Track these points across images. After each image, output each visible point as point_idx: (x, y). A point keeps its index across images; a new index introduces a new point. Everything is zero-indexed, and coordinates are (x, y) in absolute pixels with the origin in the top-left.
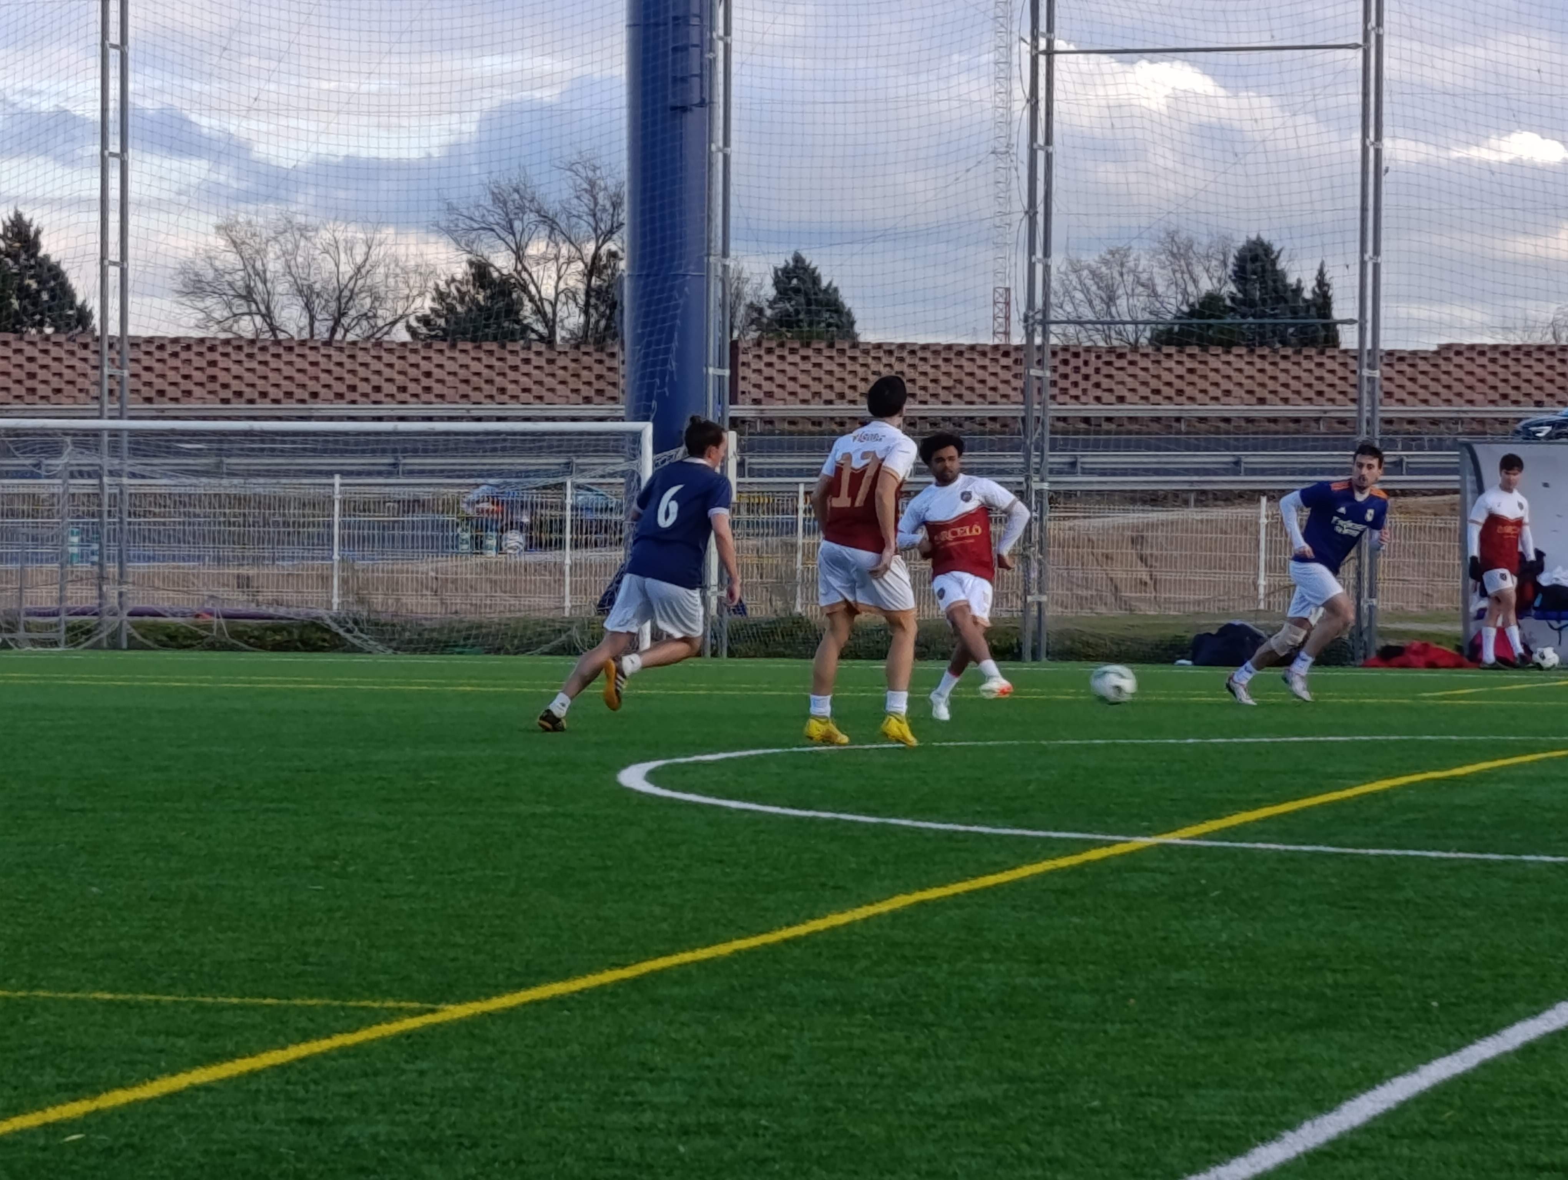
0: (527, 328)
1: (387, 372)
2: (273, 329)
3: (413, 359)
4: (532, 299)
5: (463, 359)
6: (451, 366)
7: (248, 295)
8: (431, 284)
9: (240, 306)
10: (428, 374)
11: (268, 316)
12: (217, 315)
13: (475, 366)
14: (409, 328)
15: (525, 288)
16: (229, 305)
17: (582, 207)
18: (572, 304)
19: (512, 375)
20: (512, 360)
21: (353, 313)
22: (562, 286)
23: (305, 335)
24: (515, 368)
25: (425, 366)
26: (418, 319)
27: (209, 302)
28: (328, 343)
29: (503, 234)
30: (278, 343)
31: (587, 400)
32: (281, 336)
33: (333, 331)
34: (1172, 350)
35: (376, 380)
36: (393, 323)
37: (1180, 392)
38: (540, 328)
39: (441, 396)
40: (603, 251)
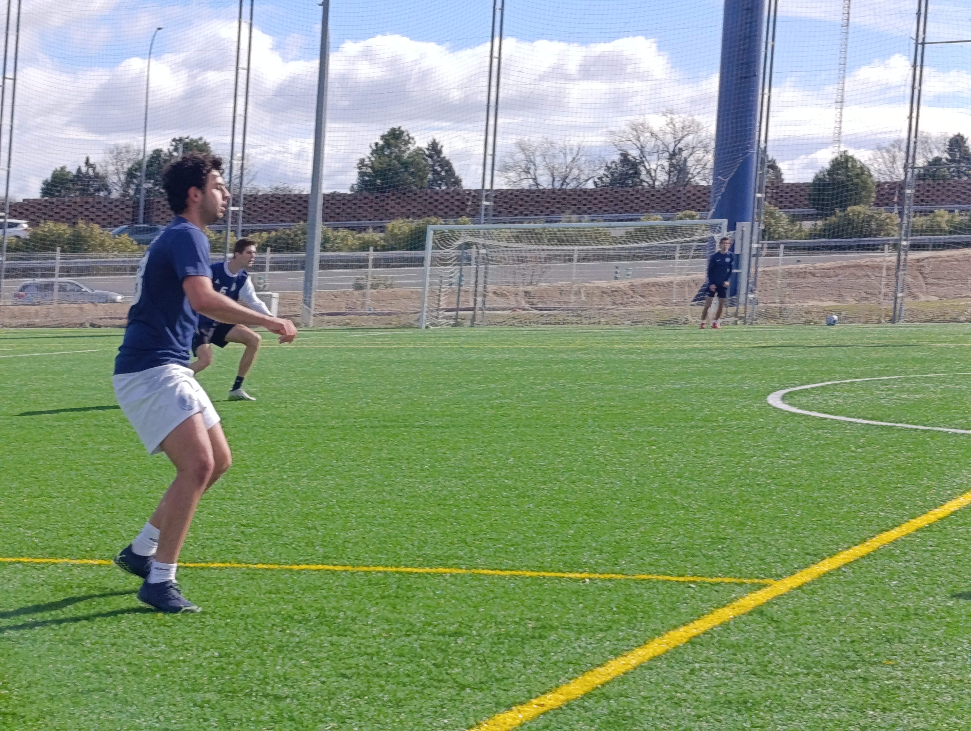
0: (644, 181)
1: (584, 202)
2: (537, 184)
3: (595, 196)
4: (646, 169)
5: (615, 195)
6: (610, 198)
7: (527, 171)
8: (604, 165)
9: (524, 176)
10: (601, 202)
11: (535, 179)
12: (513, 179)
13: (621, 198)
14: (595, 183)
15: (643, 165)
16: (519, 175)
17: (668, 130)
18: (663, 171)
19: (637, 201)
20: (637, 195)
21: (570, 177)
22: (659, 163)
23: (550, 187)
24: (638, 198)
25: (600, 198)
26: (599, 178)
27: (511, 174)
28: (559, 190)
29: (636, 142)
30: (539, 190)
31: (668, 211)
32: (541, 187)
33: (562, 184)
35: (579, 205)
36: (587, 181)
38: (649, 180)
39: (607, 211)
40: (677, 148)
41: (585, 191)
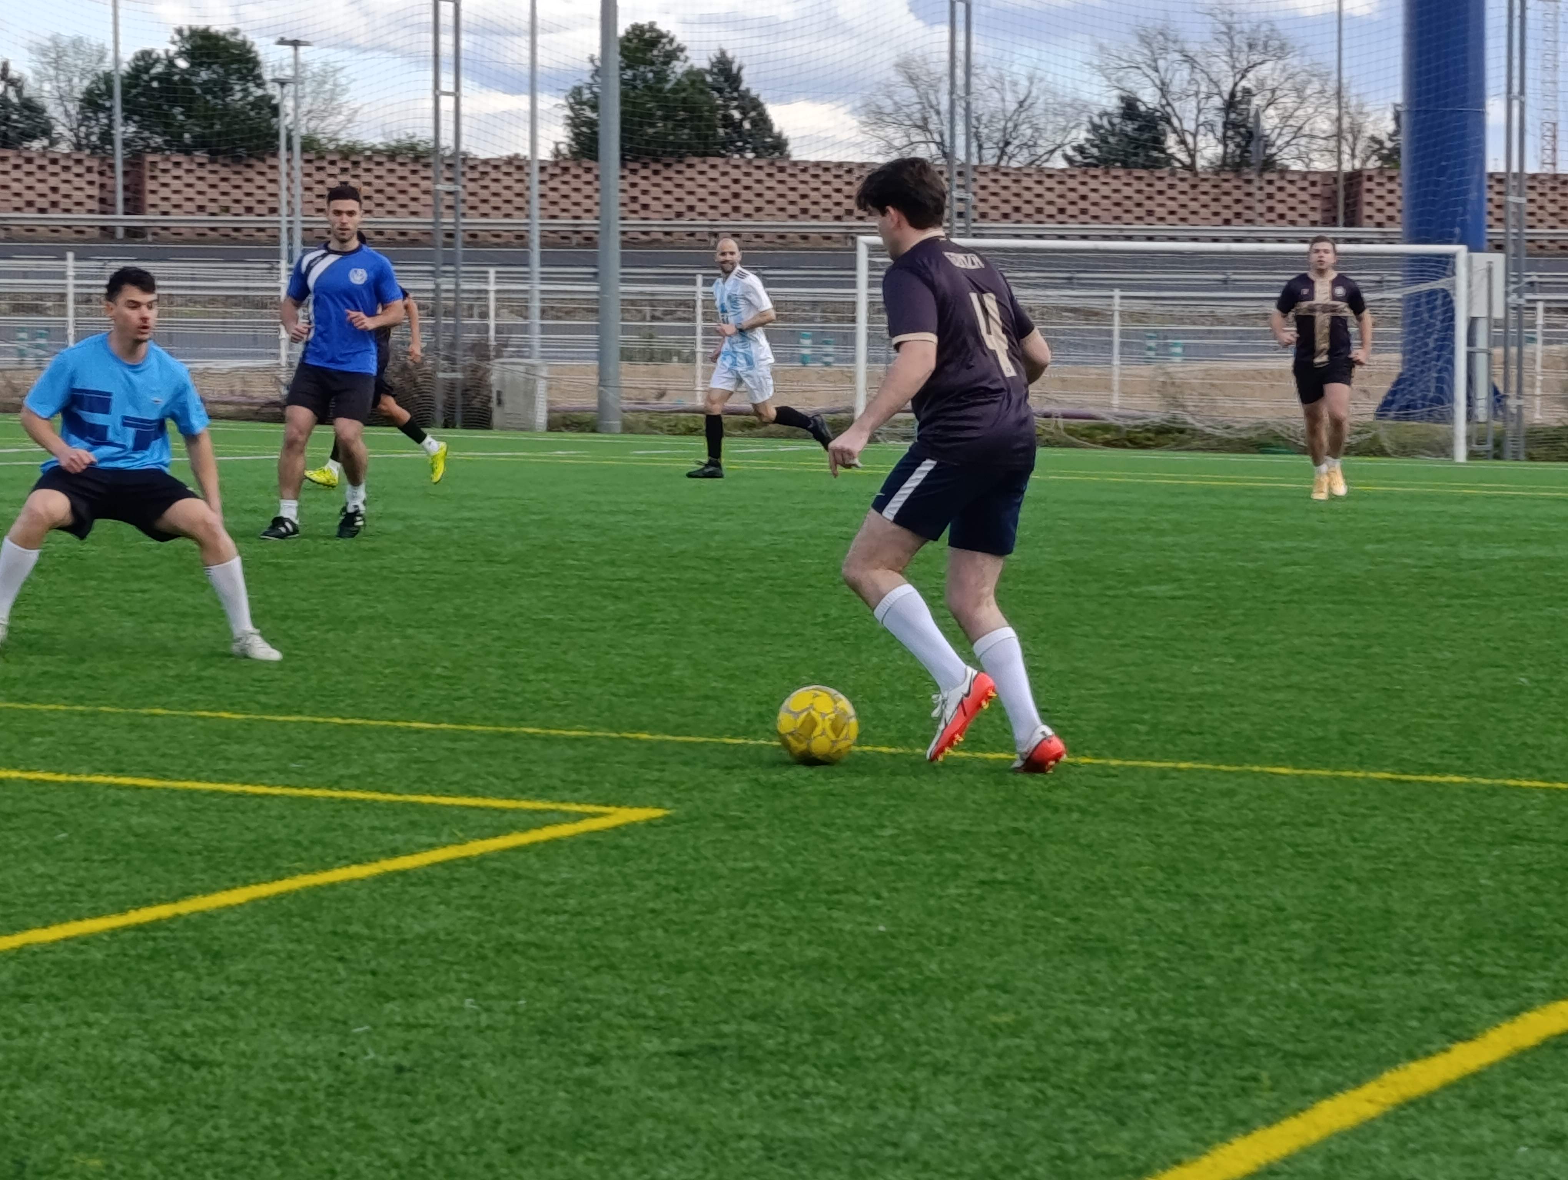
0: (1172, 156)
1: (1049, 196)
2: (947, 156)
3: (1072, 183)
4: (1175, 131)
5: (1116, 184)
6: (1105, 190)
7: (923, 126)
8: (1084, 118)
9: (918, 136)
10: (1084, 198)
11: (942, 145)
12: (897, 143)
13: (1128, 191)
14: (1066, 156)
15: (1169, 122)
16: (907, 134)
17: (1221, 49)
18: (1210, 136)
19: (1160, 199)
20: (1160, 186)
21: (1016, 142)
22: (1202, 119)
23: (975, 161)
24: (1161, 193)
25: (1083, 190)
26: (1074, 149)
27: (890, 131)
28: (996, 169)
29: (1150, 72)
30: (950, 168)
31: (1227, 222)
32: (954, 162)
33: (1000, 158)
35: (1039, 203)
36: (1052, 152)
38: (1183, 157)
39: (1095, 217)
40: (1239, 88)
41: (1048, 175)
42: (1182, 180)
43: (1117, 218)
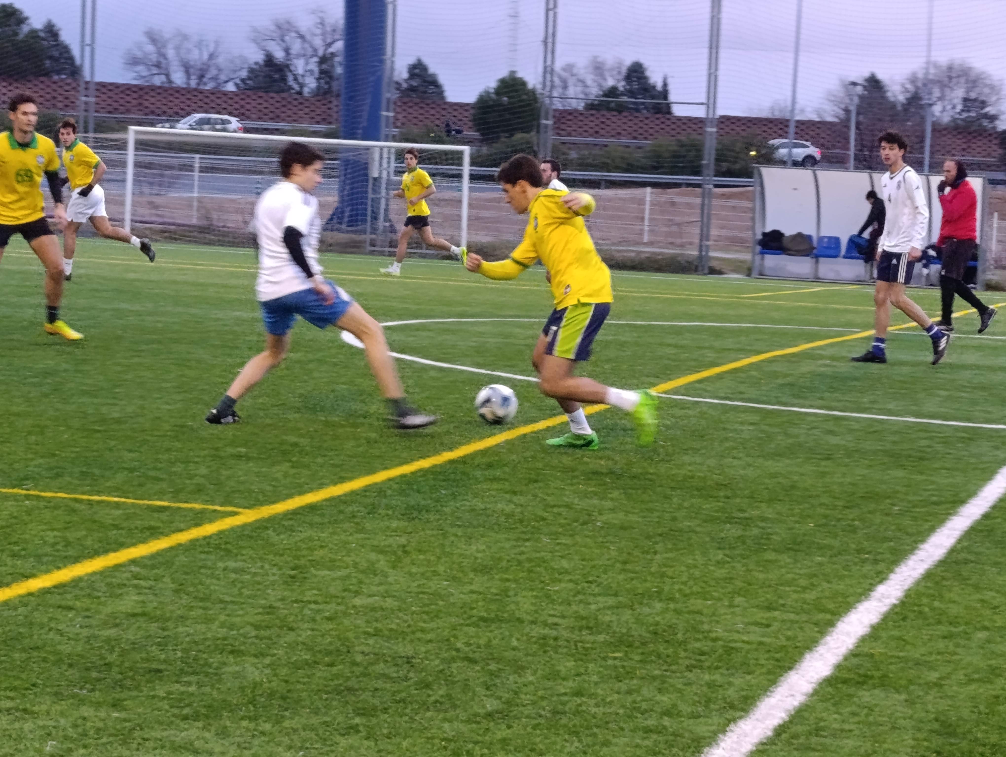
0: (291, 88)
2: (170, 82)
3: (236, 99)
4: (292, 73)
5: (260, 100)
6: (254, 103)
7: (158, 65)
8: (246, 65)
9: (155, 71)
11: (167, 75)
12: (143, 74)
13: (266, 104)
14: (235, 84)
15: (289, 69)
16: (149, 70)
17: (318, 31)
18: (312, 77)
19: (283, 109)
20: (283, 102)
21: (208, 76)
22: (307, 68)
23: (185, 86)
24: (284, 106)
25: (242, 103)
26: (240, 80)
27: (140, 68)
28: (195, 90)
29: (280, 42)
30: (172, 88)
31: (318, 123)
32: (174, 85)
33: (199, 84)
34: (593, 112)
36: (226, 82)
37: (597, 132)
38: (296, 87)
40: (326, 54)
41: (225, 94)
42: (296, 99)
43: (260, 119)
